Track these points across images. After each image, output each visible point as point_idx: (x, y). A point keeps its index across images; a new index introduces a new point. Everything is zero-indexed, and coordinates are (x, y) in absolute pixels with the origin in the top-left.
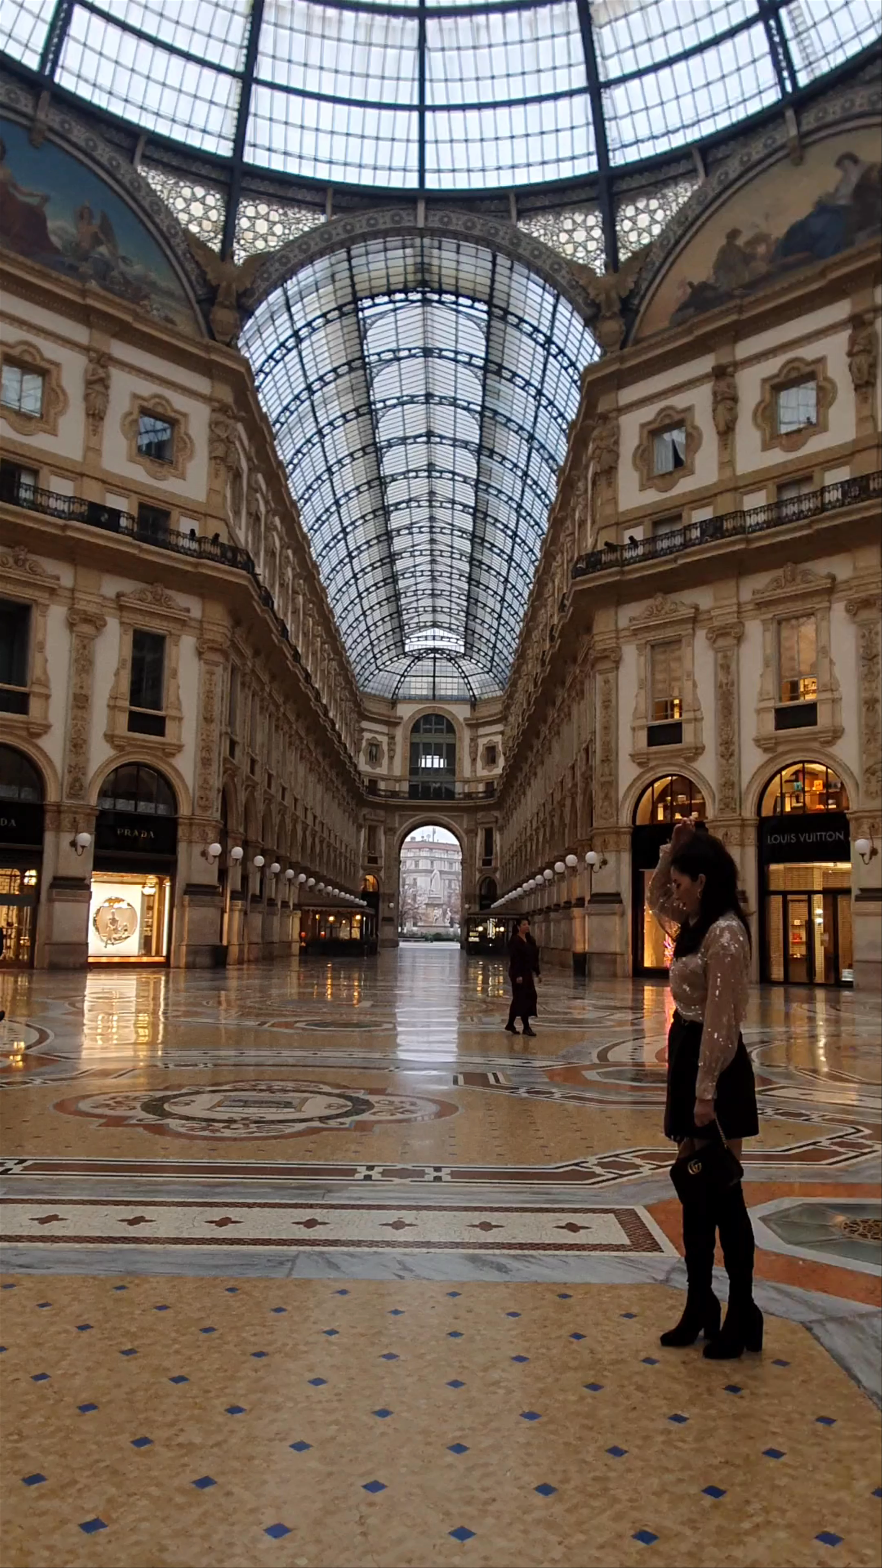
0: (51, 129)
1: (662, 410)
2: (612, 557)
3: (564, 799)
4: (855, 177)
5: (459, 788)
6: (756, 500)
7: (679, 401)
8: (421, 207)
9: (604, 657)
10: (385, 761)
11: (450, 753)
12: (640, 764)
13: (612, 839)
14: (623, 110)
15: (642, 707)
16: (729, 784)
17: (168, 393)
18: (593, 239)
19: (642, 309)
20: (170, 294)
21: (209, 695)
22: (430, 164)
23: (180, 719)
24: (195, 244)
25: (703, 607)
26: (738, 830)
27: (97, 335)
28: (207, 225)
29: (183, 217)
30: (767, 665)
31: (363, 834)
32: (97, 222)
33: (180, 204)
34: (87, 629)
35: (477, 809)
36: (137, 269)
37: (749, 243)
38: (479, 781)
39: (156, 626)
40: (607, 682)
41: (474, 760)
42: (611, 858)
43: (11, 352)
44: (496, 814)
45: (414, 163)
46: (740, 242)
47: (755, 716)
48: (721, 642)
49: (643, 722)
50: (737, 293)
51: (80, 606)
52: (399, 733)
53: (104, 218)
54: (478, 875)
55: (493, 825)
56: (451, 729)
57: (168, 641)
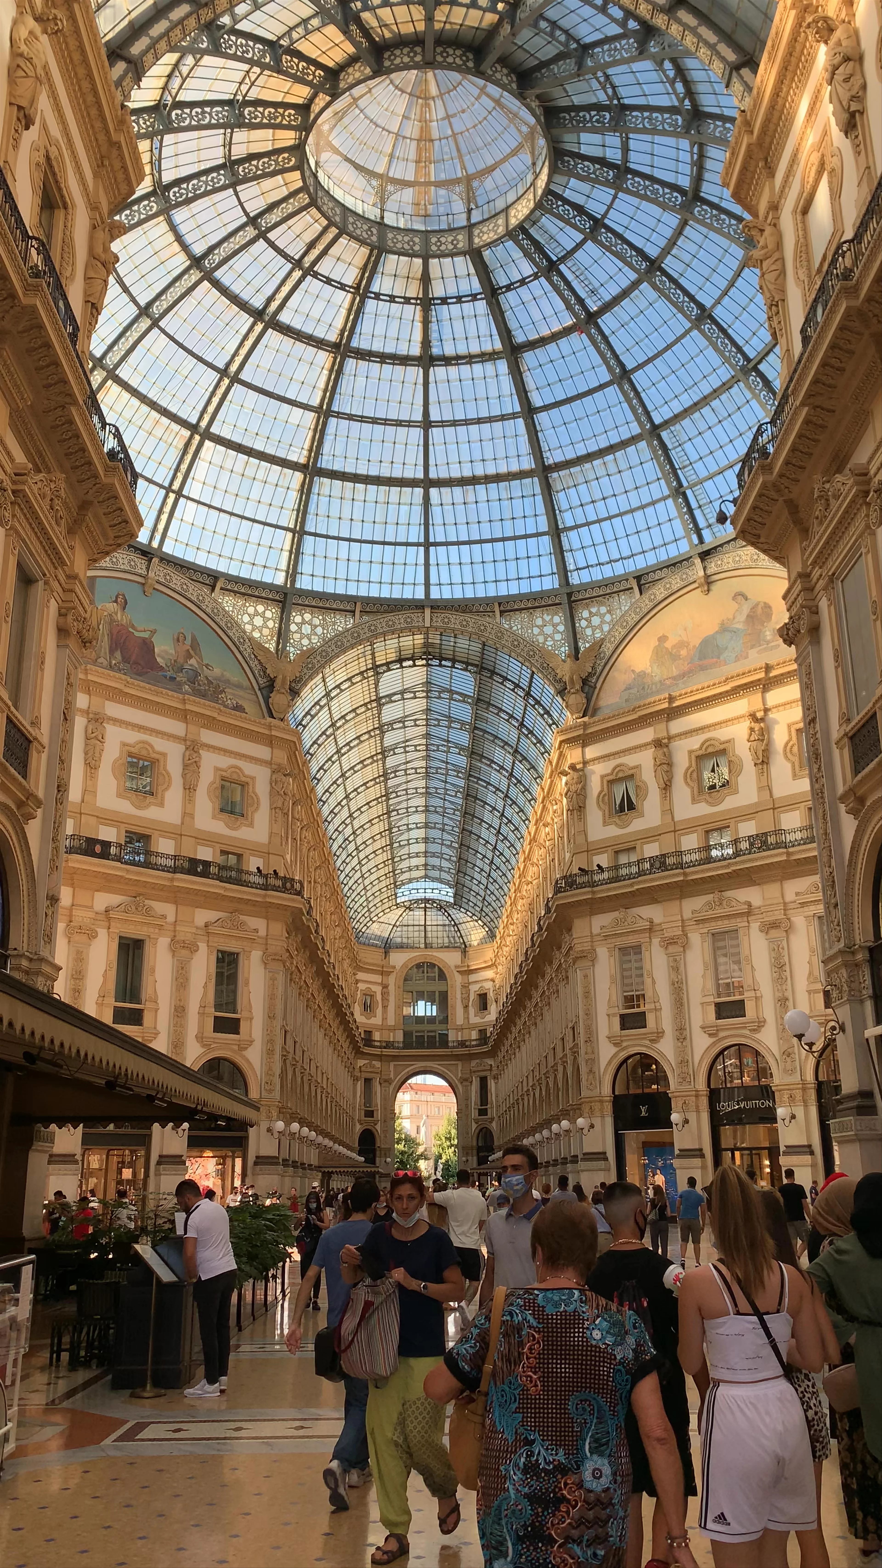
0: (158, 582)
1: (618, 766)
2: (585, 879)
3: (556, 1064)
4: (746, 609)
5: (452, 1036)
6: (690, 842)
7: (630, 760)
8: (428, 611)
9: (582, 957)
10: (379, 1011)
11: (442, 1000)
12: (615, 1045)
13: (596, 1107)
14: (576, 545)
15: (614, 998)
16: (684, 1062)
17: (240, 763)
18: (559, 632)
19: (598, 686)
20: (239, 686)
21: (272, 997)
22: (433, 579)
23: (251, 1019)
24: (257, 647)
25: (657, 921)
26: (694, 1098)
27: (192, 728)
28: (266, 632)
29: (248, 628)
30: (706, 968)
31: (360, 1085)
32: (188, 642)
33: (246, 618)
34: (185, 953)
35: (471, 1057)
36: (217, 671)
37: (674, 646)
38: (472, 1028)
39: (231, 946)
40: (586, 976)
41: (466, 1007)
42: (597, 1122)
43: (132, 750)
44: (490, 1062)
45: (421, 579)
46: (668, 645)
47: (700, 1007)
48: (672, 949)
49: (616, 1010)
50: (668, 682)
51: (180, 937)
52: (391, 980)
53: (194, 639)
54: (474, 1126)
55: (487, 1073)
56: (442, 976)
57: (241, 958)
